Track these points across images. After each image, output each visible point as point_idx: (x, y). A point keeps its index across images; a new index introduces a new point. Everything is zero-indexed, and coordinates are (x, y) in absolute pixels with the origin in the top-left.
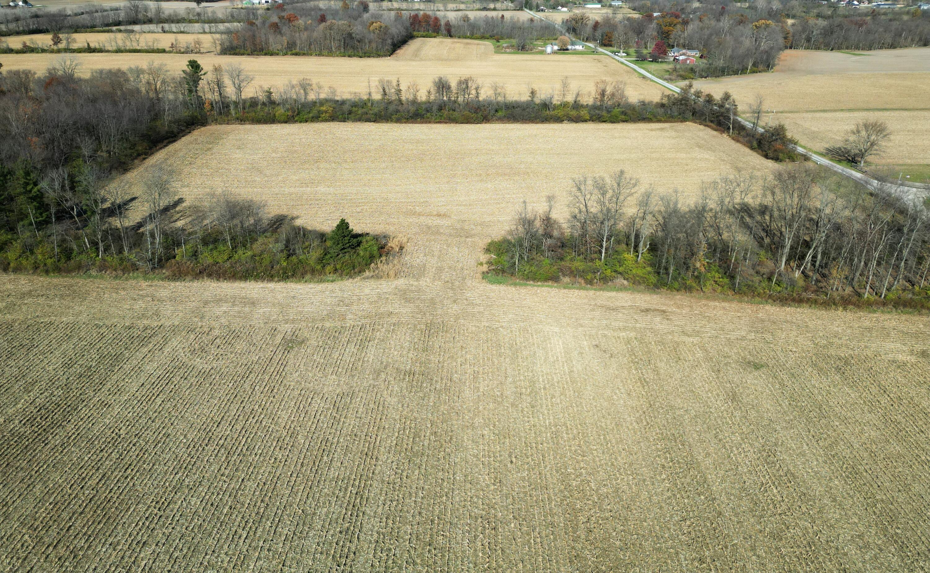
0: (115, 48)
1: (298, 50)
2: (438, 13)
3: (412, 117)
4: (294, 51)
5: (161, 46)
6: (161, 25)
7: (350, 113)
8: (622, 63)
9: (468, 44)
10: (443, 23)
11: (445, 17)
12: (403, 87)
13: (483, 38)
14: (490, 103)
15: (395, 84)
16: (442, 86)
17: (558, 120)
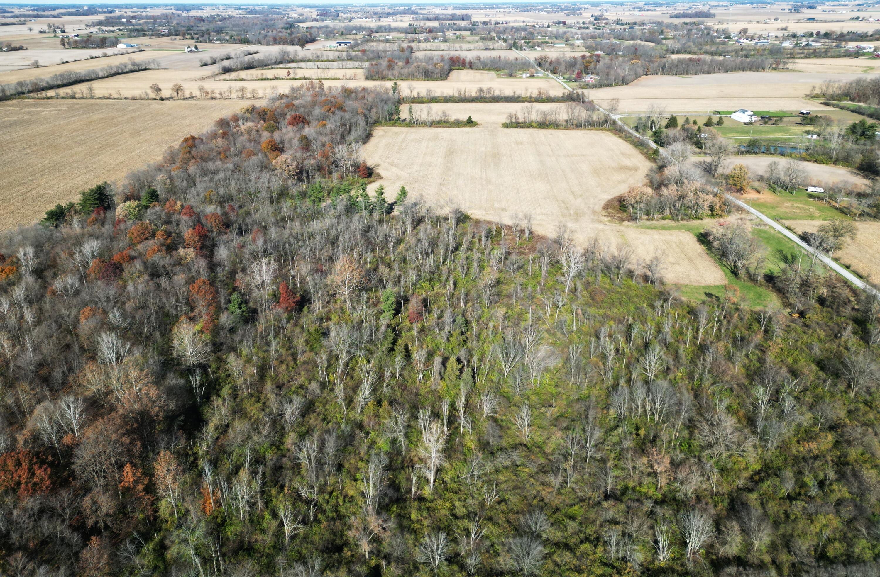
2: (460, 53)
3: (471, 101)
8: (558, 82)
9: (482, 73)
10: (467, 61)
13: (489, 70)
16: (481, 90)
17: (523, 102)
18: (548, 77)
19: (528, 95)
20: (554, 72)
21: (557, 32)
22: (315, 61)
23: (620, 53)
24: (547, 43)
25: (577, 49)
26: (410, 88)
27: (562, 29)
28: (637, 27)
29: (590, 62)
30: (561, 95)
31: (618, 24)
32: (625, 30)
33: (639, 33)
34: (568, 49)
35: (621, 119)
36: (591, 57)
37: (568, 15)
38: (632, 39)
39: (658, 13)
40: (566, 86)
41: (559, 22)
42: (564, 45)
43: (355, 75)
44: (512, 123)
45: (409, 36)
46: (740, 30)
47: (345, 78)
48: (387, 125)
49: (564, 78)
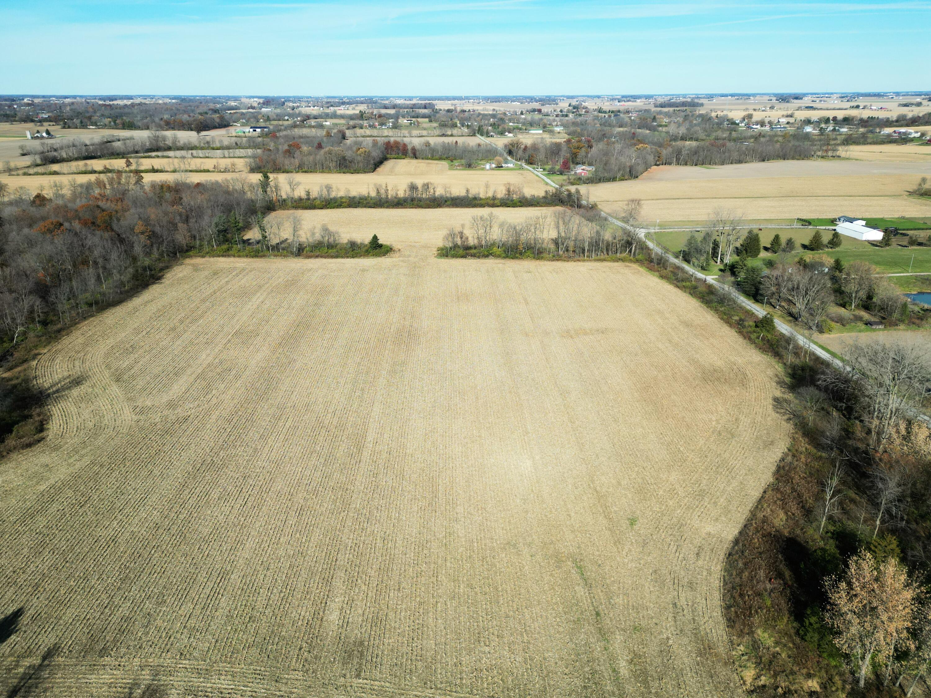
0: (172, 169)
1: (306, 169)
2: (405, 139)
3: (396, 205)
4: (304, 170)
5: (206, 168)
6: (190, 152)
7: (359, 203)
8: (537, 176)
9: (429, 163)
10: (409, 147)
11: (411, 143)
12: (389, 188)
13: (440, 159)
14: (442, 197)
15: (384, 187)
16: (413, 187)
17: (482, 206)
18: (521, 168)
19: (490, 194)
20: (530, 162)
21: (532, 119)
23: (615, 140)
24: (520, 129)
25: (558, 135)
26: (290, 184)
27: (537, 116)
28: (622, 115)
29: (578, 149)
30: (542, 194)
31: (600, 112)
32: (610, 116)
33: (627, 119)
34: (548, 135)
35: (650, 237)
36: (578, 142)
37: (543, 105)
38: (621, 126)
39: (639, 103)
40: (548, 181)
41: (534, 110)
42: (541, 132)
43: (233, 165)
44: (455, 246)
45: (352, 123)
46: (742, 116)
47: (217, 170)
48: (212, 254)
49: (544, 170)
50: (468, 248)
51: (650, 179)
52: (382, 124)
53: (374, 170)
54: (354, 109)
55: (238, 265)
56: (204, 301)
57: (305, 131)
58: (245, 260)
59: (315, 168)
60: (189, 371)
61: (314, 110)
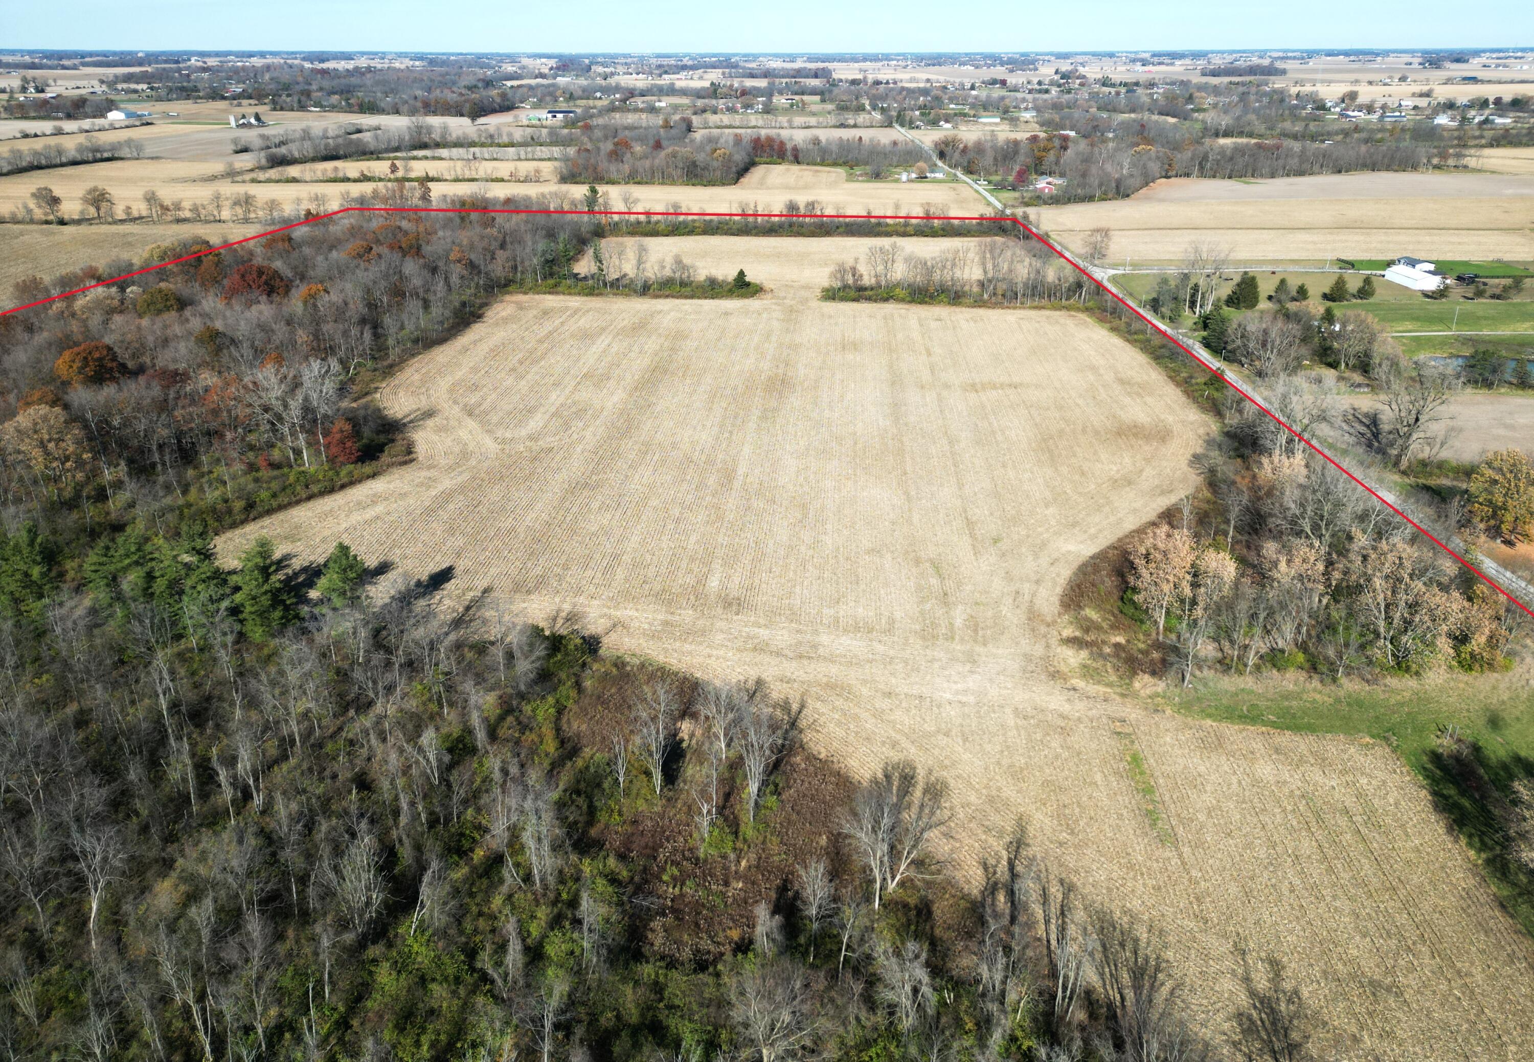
0: (453, 177)
1: (639, 179)
2: (782, 132)
3: (768, 232)
4: (636, 180)
5: (499, 175)
6: (471, 150)
7: (718, 227)
8: (976, 191)
9: (817, 171)
10: (789, 146)
11: (791, 139)
13: (835, 164)
16: (792, 208)
17: (888, 234)
18: (955, 180)
20: (969, 170)
21: (988, 97)
22: (483, 145)
23: (1111, 135)
24: (965, 115)
25: (1023, 126)
26: (625, 201)
27: (997, 92)
28: (1140, 91)
29: (1046, 150)
30: (976, 218)
31: (1104, 85)
32: (1118, 94)
33: (1145, 99)
34: (1006, 127)
35: (1114, 279)
36: (1050, 139)
37: (1011, 71)
38: (1133, 111)
39: (1178, 69)
40: (992, 199)
41: (994, 82)
42: (998, 120)
43: (537, 171)
44: (845, 287)
45: (700, 103)
46: (1340, 95)
47: (514, 178)
48: (535, 289)
49: (990, 182)
50: (862, 289)
51: (1148, 199)
52: (747, 106)
53: (736, 181)
54: (701, 78)
55: (571, 304)
56: (540, 341)
57: (630, 119)
58: (578, 298)
59: (653, 176)
60: (542, 410)
61: (640, 81)
